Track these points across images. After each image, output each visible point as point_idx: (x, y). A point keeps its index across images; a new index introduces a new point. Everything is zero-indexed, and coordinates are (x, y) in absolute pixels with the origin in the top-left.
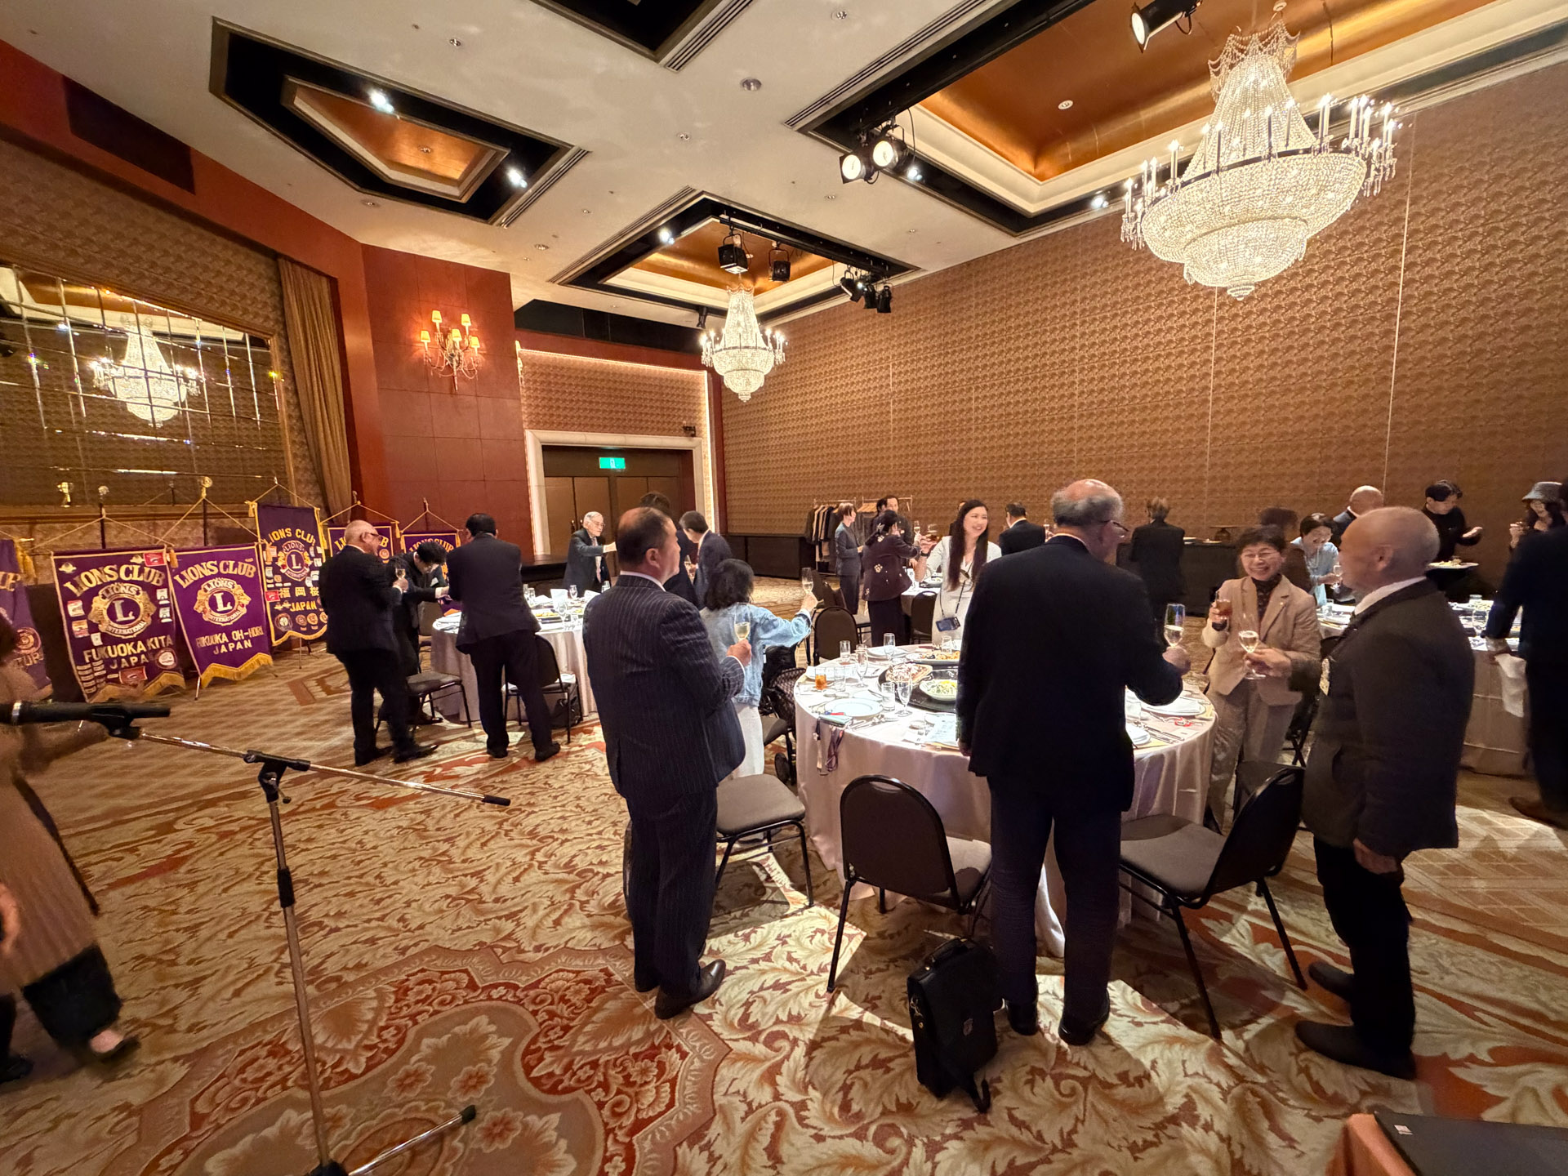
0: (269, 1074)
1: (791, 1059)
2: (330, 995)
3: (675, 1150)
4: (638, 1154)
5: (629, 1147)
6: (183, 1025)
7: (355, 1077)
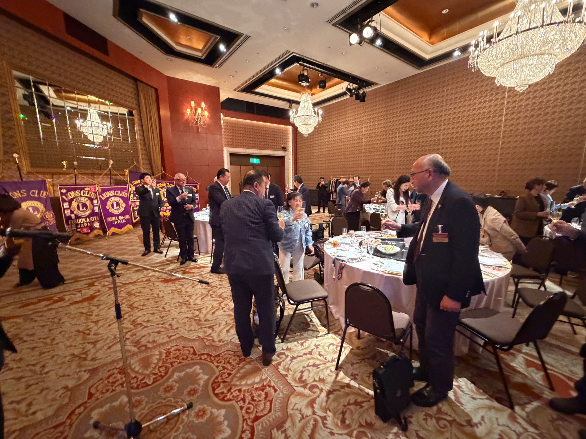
0: (117, 380)
1: (320, 397)
2: (142, 352)
3: (271, 431)
4: (256, 431)
5: (252, 428)
6: (89, 358)
7: (150, 385)
